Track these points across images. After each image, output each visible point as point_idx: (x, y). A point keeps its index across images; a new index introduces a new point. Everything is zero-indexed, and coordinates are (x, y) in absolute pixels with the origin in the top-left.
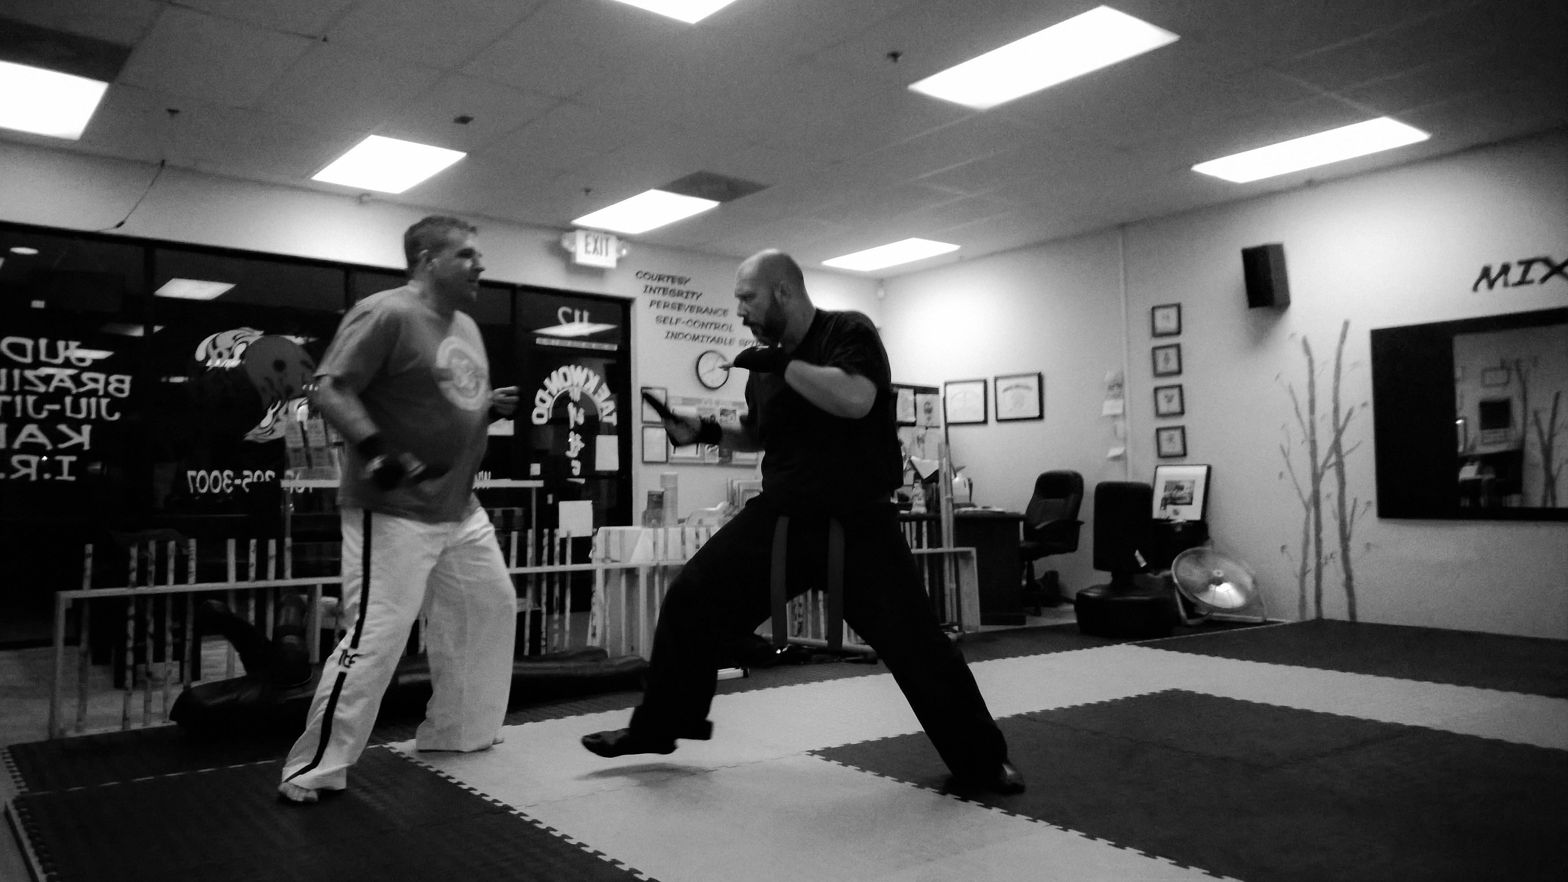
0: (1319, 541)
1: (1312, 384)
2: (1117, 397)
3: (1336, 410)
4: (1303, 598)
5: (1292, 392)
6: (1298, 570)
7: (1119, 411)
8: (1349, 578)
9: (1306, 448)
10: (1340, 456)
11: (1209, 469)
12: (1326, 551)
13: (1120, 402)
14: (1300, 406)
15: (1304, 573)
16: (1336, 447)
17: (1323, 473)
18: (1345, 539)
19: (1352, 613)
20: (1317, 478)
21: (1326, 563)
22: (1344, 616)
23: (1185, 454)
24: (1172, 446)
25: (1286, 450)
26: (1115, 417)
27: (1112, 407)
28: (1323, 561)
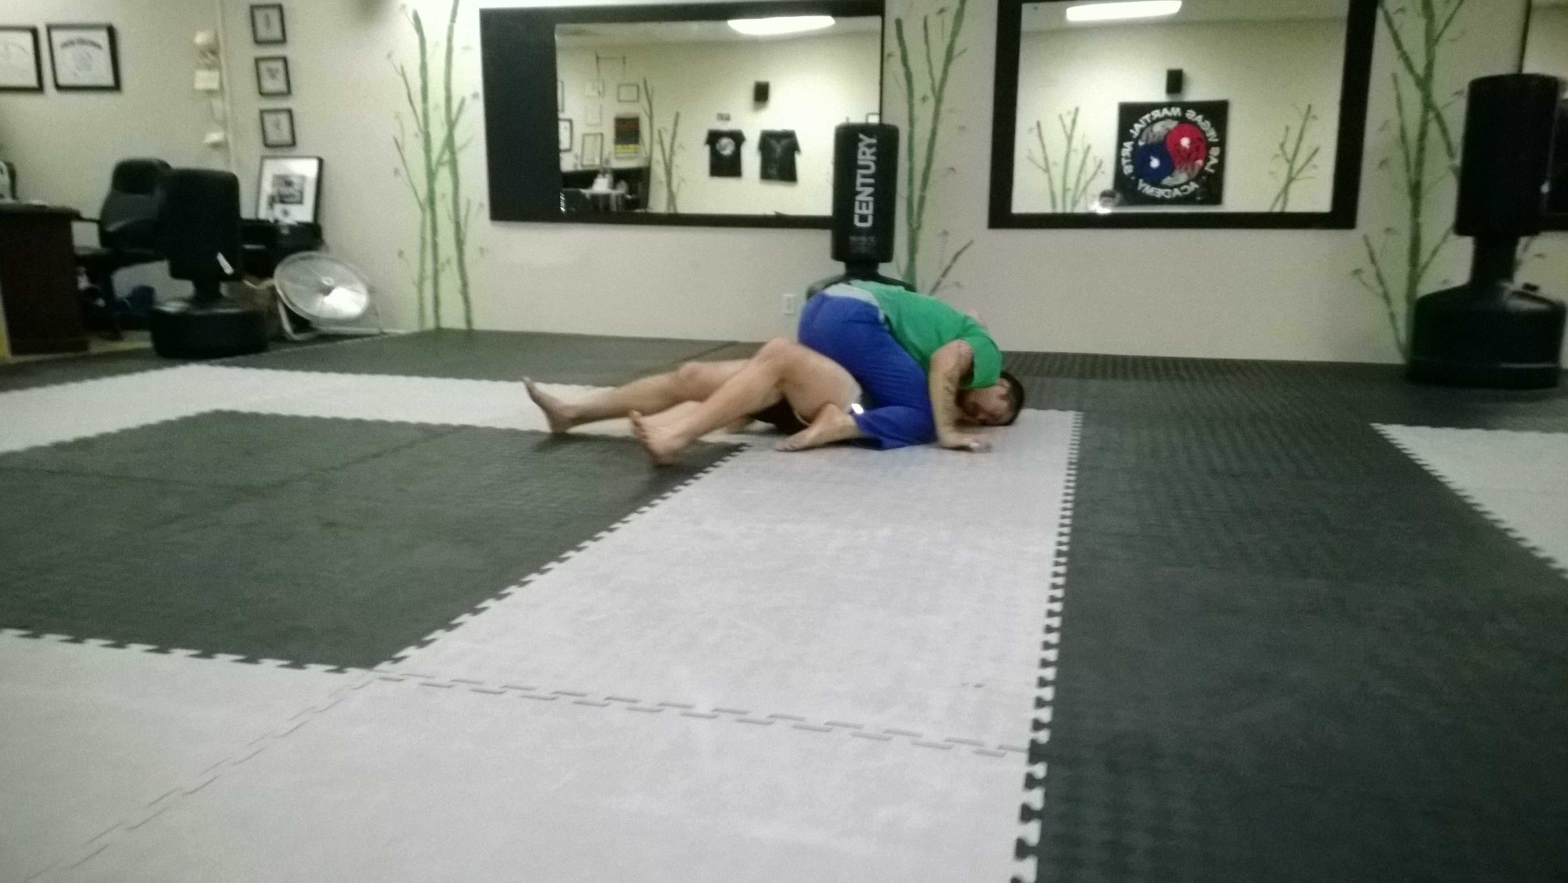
0: (435, 246)
1: (424, 67)
2: (210, 67)
3: (448, 99)
4: (421, 306)
5: (404, 75)
6: (416, 278)
7: (215, 85)
8: (465, 284)
9: (420, 142)
10: (453, 153)
11: (321, 162)
12: (442, 257)
13: (215, 75)
14: (412, 91)
15: (422, 279)
16: (450, 141)
17: (437, 170)
18: (460, 243)
19: (469, 321)
20: (431, 175)
21: (444, 270)
22: (461, 325)
23: (293, 144)
24: (279, 132)
25: (400, 142)
26: (210, 92)
27: (205, 80)
28: (439, 266)
